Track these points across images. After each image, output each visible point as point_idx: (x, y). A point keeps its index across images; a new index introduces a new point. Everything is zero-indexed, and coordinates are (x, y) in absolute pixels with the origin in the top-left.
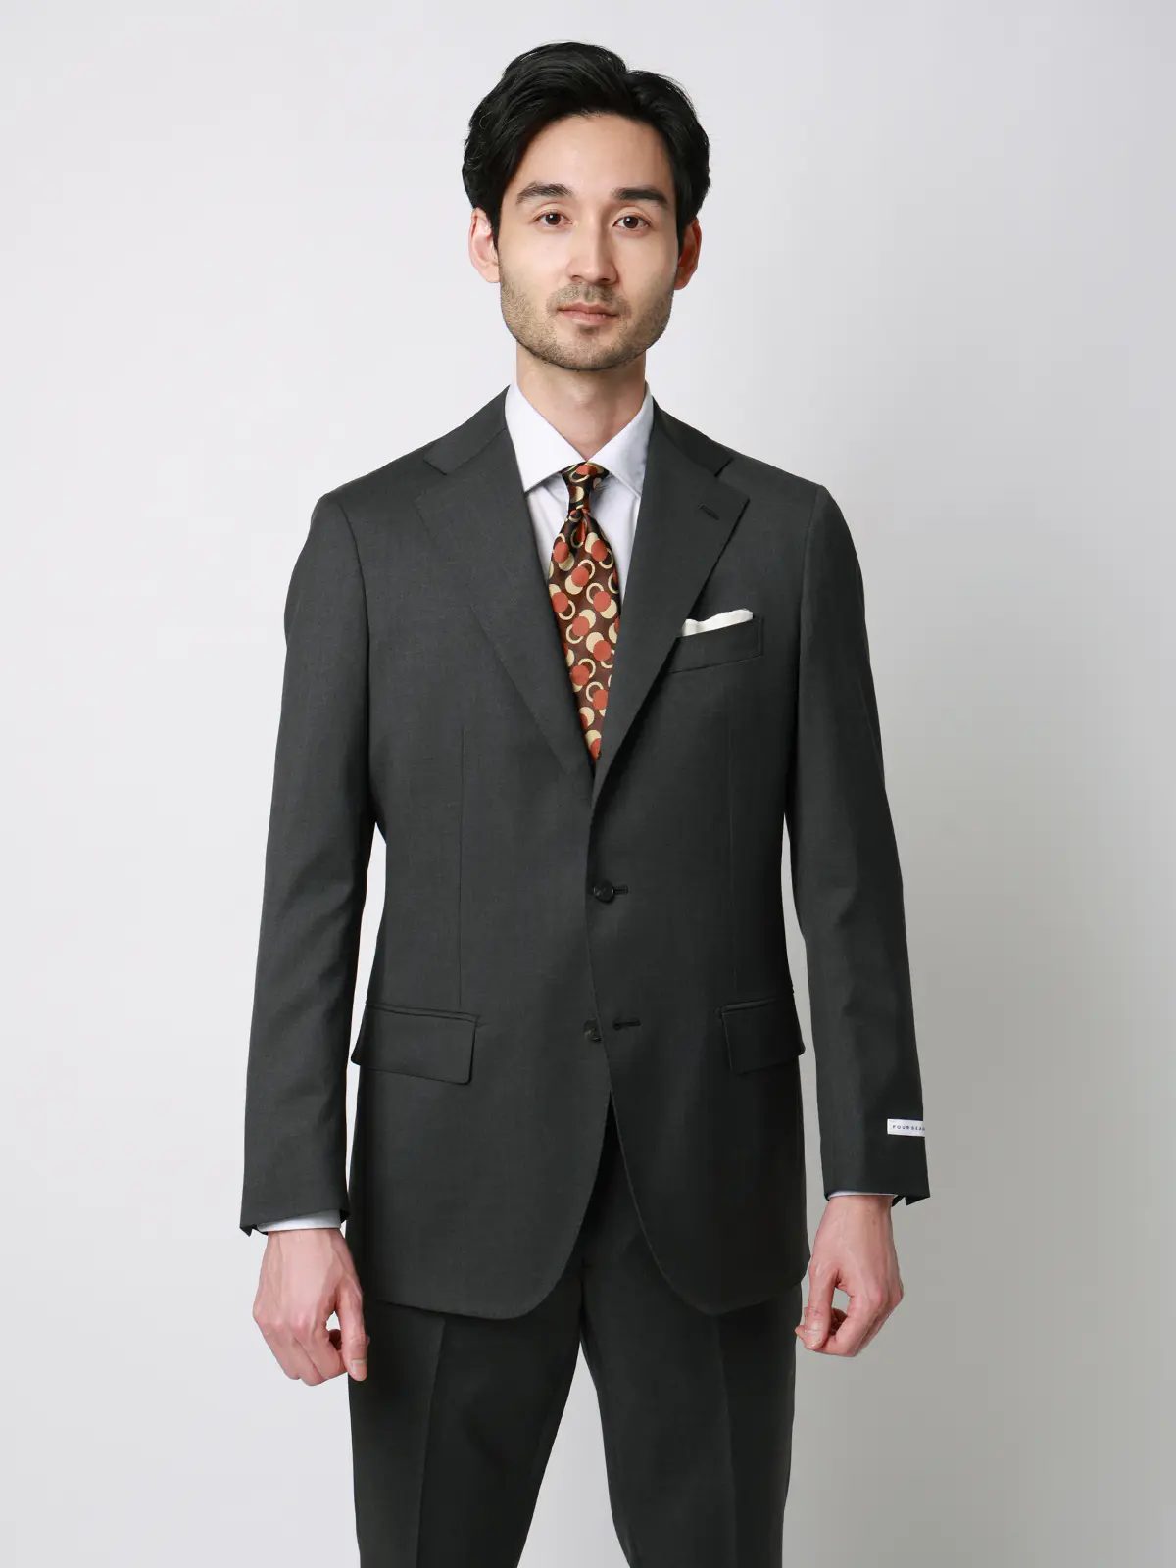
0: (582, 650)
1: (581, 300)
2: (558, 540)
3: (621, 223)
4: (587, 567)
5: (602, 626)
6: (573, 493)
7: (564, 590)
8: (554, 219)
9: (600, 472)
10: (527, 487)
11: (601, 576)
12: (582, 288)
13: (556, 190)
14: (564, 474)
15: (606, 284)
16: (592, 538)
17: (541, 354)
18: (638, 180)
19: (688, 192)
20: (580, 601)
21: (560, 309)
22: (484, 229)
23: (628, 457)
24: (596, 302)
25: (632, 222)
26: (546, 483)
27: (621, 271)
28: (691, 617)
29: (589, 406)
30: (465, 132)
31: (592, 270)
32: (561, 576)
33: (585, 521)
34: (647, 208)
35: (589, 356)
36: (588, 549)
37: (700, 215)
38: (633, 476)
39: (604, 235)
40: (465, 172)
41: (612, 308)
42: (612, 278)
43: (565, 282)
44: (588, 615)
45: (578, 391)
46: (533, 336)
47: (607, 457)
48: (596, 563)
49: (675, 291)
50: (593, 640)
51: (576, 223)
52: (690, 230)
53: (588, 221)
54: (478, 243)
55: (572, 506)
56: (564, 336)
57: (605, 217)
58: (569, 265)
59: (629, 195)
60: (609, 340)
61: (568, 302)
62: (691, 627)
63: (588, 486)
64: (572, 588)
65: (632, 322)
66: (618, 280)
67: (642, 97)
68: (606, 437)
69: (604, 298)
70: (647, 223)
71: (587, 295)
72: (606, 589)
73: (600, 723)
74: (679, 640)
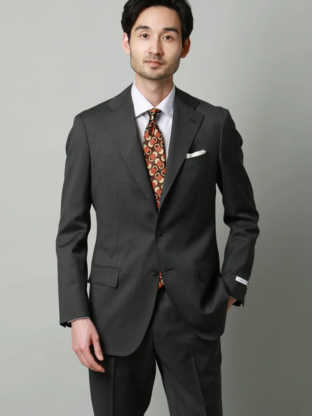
0: (153, 164)
1: (152, 59)
2: (146, 131)
3: (165, 38)
4: (155, 139)
5: (159, 156)
6: (150, 117)
7: (148, 146)
8: (145, 36)
9: (158, 111)
10: (137, 115)
11: (158, 142)
12: (152, 56)
13: (146, 28)
14: (148, 112)
15: (160, 55)
16: (156, 130)
17: (142, 75)
18: (170, 25)
19: (185, 30)
20: (153, 149)
21: (146, 62)
22: (126, 39)
23: (167, 107)
24: (156, 60)
25: (168, 38)
26: (143, 114)
27: (164, 52)
28: (188, 153)
29: (155, 91)
30: (122, 10)
31: (155, 51)
32: (147, 142)
33: (154, 126)
34: (172, 34)
35: (154, 75)
36: (155, 134)
37: (190, 37)
38: (169, 111)
39: (159, 41)
40: (122, 22)
41: (162, 62)
42: (161, 53)
43: (148, 54)
44: (155, 153)
45: (152, 86)
46: (138, 69)
47: (161, 106)
48: (157, 138)
49: (181, 58)
50: (157, 160)
51: (152, 37)
52: (187, 41)
53: (155, 37)
54: (125, 43)
55: (150, 121)
56: (147, 69)
57: (160, 37)
58: (149, 49)
59: (167, 30)
60: (161, 71)
61: (148, 60)
62: (189, 156)
63: (155, 115)
64: (150, 145)
65: (167, 66)
66: (163, 54)
67: (173, 2)
68: (160, 100)
69: (159, 59)
70: (172, 38)
71: (154, 58)
72: (160, 146)
73: (159, 185)
74: (186, 160)
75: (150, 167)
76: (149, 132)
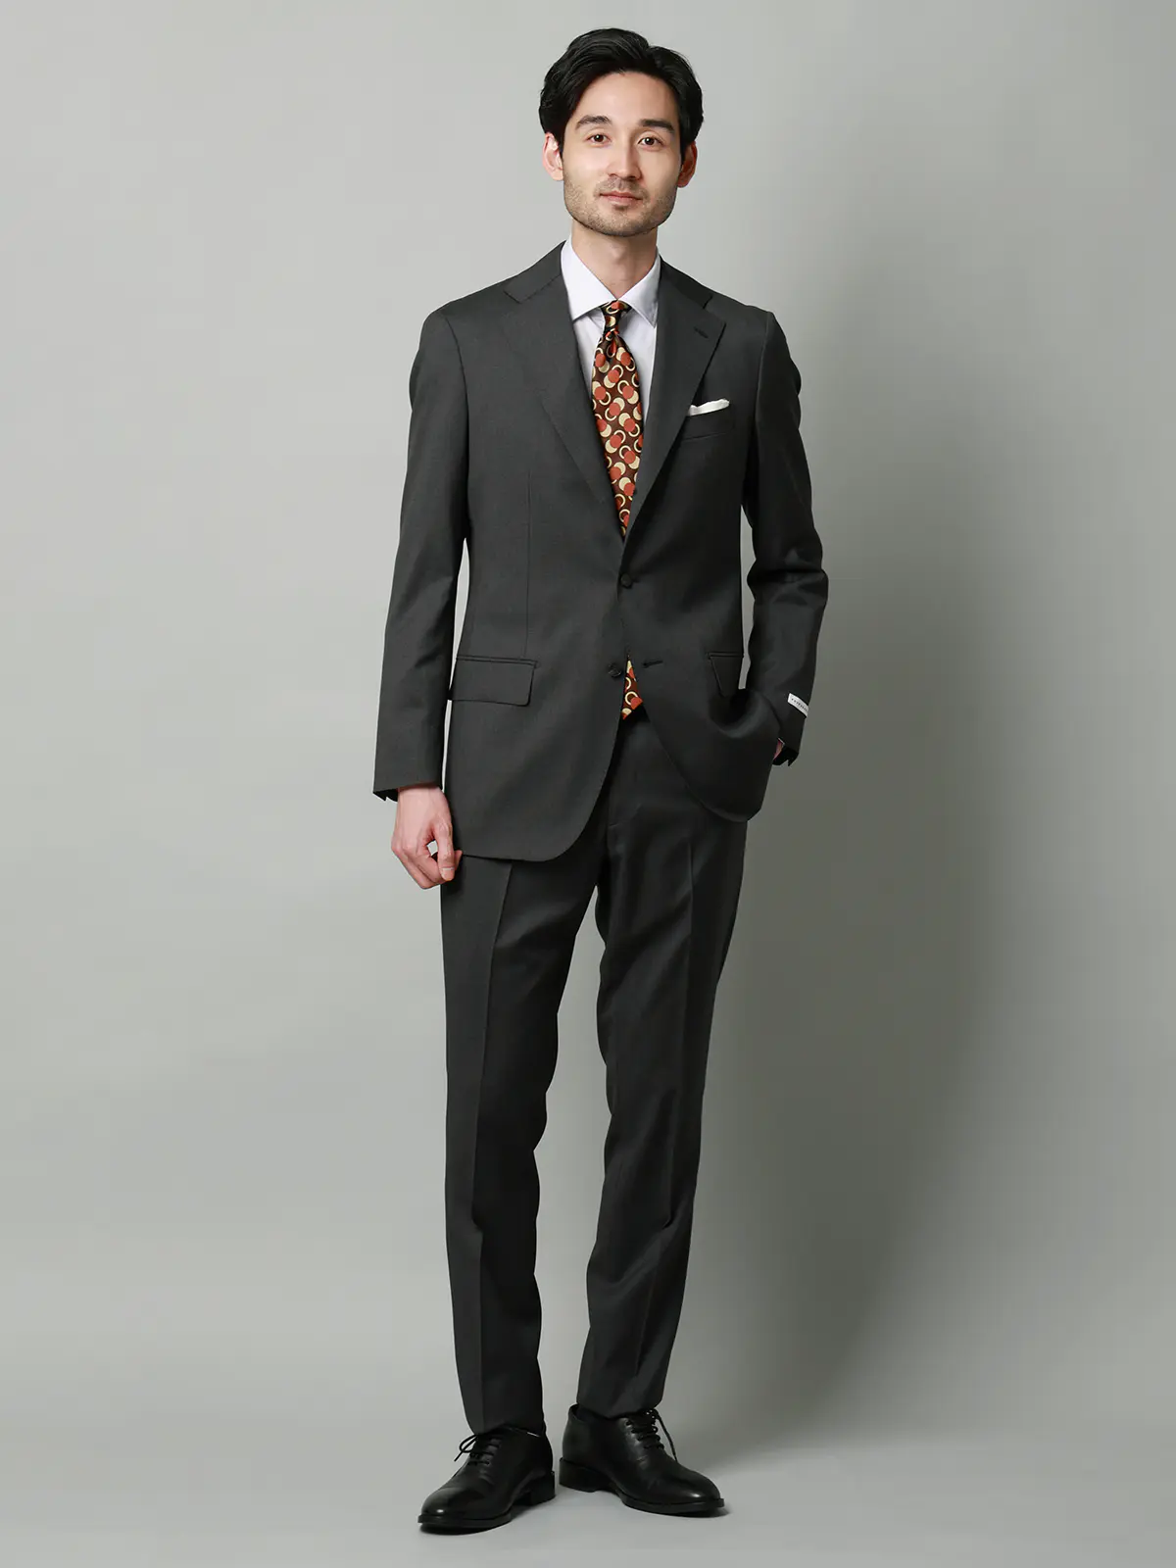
0: (616, 426)
1: (616, 189)
2: (598, 352)
3: (643, 141)
4: (618, 369)
5: (629, 409)
6: (608, 320)
7: (603, 386)
8: (599, 138)
9: (626, 307)
10: (575, 316)
11: (627, 376)
12: (617, 182)
13: (602, 119)
14: (602, 308)
15: (634, 179)
16: (621, 350)
17: (590, 226)
18: (655, 114)
19: (688, 125)
20: (614, 392)
21: (601, 195)
22: (553, 145)
23: (644, 298)
24: (626, 191)
25: (650, 141)
26: (590, 314)
27: (644, 173)
28: (692, 404)
29: (621, 261)
30: (541, 86)
31: (623, 171)
32: (600, 377)
33: (617, 341)
34: (660, 133)
35: (622, 225)
36: (619, 358)
37: (698, 140)
38: (648, 311)
39: (632, 151)
40: (541, 111)
41: (638, 194)
42: (637, 176)
43: (606, 177)
44: (619, 401)
45: (613, 250)
46: (584, 214)
47: (632, 297)
48: (624, 367)
49: (679, 189)
50: (624, 418)
51: (614, 141)
52: (690, 149)
53: (622, 140)
54: (548, 154)
55: (607, 329)
56: (605, 212)
57: (632, 140)
58: (609, 167)
59: (649, 123)
60: (635, 216)
61: (607, 191)
62: (694, 410)
63: (618, 316)
64: (609, 384)
65: (649, 205)
66: (641, 177)
67: (658, 62)
68: (632, 282)
69: (631, 188)
70: (659, 142)
71: (620, 187)
72: (631, 385)
73: (630, 473)
74: (688, 418)
75: (606, 432)
76: (605, 353)
